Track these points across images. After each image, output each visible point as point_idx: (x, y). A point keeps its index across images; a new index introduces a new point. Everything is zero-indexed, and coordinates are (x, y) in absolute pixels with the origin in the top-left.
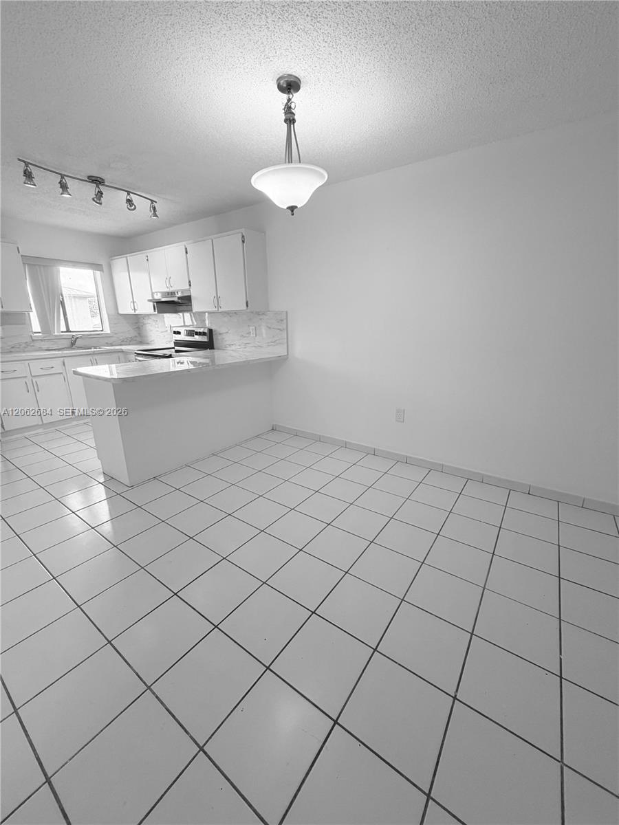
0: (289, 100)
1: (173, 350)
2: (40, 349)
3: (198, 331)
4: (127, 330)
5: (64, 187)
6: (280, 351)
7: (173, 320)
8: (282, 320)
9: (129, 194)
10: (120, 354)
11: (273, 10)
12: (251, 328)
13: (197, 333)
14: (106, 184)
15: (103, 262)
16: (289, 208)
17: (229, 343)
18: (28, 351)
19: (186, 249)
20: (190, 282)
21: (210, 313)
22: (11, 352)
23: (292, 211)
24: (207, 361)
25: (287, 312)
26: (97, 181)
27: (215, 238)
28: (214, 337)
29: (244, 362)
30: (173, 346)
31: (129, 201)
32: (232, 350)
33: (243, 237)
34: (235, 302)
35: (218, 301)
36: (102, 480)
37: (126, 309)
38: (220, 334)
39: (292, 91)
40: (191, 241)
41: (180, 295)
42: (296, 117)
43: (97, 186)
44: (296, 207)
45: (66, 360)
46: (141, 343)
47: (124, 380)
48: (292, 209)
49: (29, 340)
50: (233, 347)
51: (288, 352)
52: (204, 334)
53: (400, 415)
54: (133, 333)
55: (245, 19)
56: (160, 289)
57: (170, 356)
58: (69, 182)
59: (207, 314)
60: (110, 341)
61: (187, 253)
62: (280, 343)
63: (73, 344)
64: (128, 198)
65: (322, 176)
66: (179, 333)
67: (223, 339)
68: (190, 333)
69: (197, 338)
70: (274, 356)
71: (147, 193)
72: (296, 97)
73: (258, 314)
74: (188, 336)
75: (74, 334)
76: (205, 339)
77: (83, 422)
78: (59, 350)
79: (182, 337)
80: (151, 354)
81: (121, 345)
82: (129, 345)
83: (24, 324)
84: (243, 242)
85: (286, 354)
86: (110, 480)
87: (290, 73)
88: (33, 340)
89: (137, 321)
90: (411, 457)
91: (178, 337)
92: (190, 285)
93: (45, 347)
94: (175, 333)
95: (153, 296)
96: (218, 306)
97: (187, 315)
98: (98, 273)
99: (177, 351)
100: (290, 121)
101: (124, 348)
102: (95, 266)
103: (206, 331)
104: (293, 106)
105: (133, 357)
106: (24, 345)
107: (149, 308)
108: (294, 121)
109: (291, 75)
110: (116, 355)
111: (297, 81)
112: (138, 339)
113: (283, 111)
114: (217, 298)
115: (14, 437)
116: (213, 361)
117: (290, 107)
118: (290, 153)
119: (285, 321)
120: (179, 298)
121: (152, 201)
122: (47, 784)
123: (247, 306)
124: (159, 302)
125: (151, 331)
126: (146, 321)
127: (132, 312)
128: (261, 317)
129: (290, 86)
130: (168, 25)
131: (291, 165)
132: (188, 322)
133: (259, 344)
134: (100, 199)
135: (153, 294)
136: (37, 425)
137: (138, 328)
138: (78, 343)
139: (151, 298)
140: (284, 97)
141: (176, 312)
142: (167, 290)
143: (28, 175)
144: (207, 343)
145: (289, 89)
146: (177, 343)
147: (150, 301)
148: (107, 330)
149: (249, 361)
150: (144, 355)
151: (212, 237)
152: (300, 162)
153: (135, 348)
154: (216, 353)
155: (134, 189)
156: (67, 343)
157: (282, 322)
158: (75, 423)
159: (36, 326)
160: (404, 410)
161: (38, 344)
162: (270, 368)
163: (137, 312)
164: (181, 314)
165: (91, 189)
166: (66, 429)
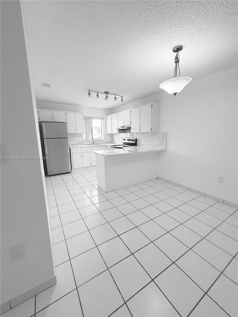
0: (177, 55)
1: (123, 146)
2: (85, 144)
3: (132, 139)
4: (109, 139)
5: (98, 96)
6: (163, 147)
7: (124, 135)
8: (164, 136)
9: (115, 95)
10: (106, 147)
11: (175, 25)
12: (152, 138)
13: (131, 140)
14: (109, 93)
15: (104, 117)
16: (173, 94)
17: (143, 144)
18: (82, 145)
19: (131, 111)
20: (131, 122)
21: (137, 133)
22: (77, 145)
23: (175, 95)
24: (134, 150)
25: (167, 132)
26: (107, 93)
27: (141, 107)
28: (137, 141)
29: (148, 151)
30: (123, 144)
31: (115, 98)
32: (144, 147)
33: (152, 105)
34: (147, 129)
35: (140, 129)
36: (97, 188)
37: (109, 132)
38: (140, 140)
39: (179, 51)
40: (133, 108)
41: (127, 127)
42: (179, 60)
43: (107, 94)
44: (177, 93)
45: (91, 148)
46: (112, 143)
47: (108, 156)
48: (175, 94)
49: (82, 141)
50: (144, 145)
51: (166, 148)
52: (134, 140)
53: (221, 180)
54: (110, 140)
55: (164, 32)
56: (121, 125)
57: (122, 148)
58: (99, 94)
59: (135, 133)
60: (103, 142)
61: (131, 112)
62: (163, 145)
63: (93, 143)
64: (115, 97)
65: (189, 79)
66: (125, 140)
67: (141, 142)
68: (129, 140)
69: (131, 142)
70: (160, 149)
71: (121, 94)
72: (180, 53)
73: (155, 133)
74: (128, 141)
75: (94, 140)
76: (134, 142)
77: (93, 168)
78: (89, 145)
79: (126, 141)
80: (116, 147)
81: (107, 143)
82: (109, 143)
83: (82, 137)
84: (152, 107)
85: (165, 149)
86: (100, 189)
87: (179, 45)
88: (83, 142)
89: (112, 136)
90: (226, 201)
91: (125, 141)
92: (131, 123)
93: (86, 144)
94: (124, 140)
95: (118, 128)
96: (140, 130)
97: (128, 134)
98: (102, 121)
99: (124, 146)
100: (177, 62)
101: (107, 144)
102: (103, 119)
103: (135, 139)
104: (179, 56)
105: (110, 148)
106: (81, 143)
107: (116, 131)
108: (179, 61)
109: (179, 46)
110: (105, 147)
111: (182, 47)
112: (112, 142)
113: (175, 59)
114: (140, 127)
115: (75, 170)
116: (136, 150)
117: (178, 57)
118: (176, 73)
119: (166, 136)
120: (127, 128)
121: (122, 97)
122: (76, 289)
123: (151, 130)
124: (120, 130)
125: (116, 139)
126: (115, 136)
127: (111, 133)
128: (156, 134)
129: (178, 49)
130: (137, 41)
131: (176, 78)
132: (128, 136)
133: (155, 145)
134: (107, 98)
135: (118, 127)
136: (81, 168)
137: (112, 138)
138: (95, 143)
139: (117, 128)
140: (175, 54)
141: (125, 132)
142: (123, 125)
143: (89, 94)
144: (134, 143)
145: (177, 51)
146: (124, 143)
147: (117, 129)
148: (103, 139)
149: (150, 151)
150: (113, 147)
151: (140, 106)
152: (180, 76)
153: (111, 145)
154: (137, 147)
155: (117, 94)
156: (91, 143)
157: (165, 136)
158: (91, 168)
159: (84, 138)
160: (223, 178)
161: (84, 143)
162: (158, 154)
163: (112, 133)
164: (126, 133)
165: (105, 95)
166: (88, 169)
